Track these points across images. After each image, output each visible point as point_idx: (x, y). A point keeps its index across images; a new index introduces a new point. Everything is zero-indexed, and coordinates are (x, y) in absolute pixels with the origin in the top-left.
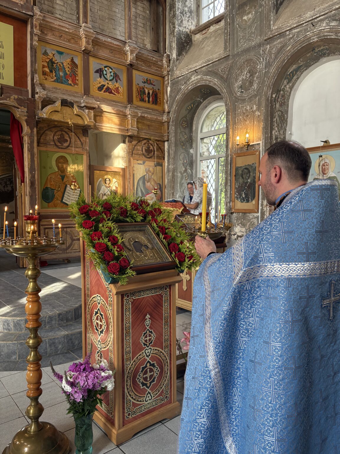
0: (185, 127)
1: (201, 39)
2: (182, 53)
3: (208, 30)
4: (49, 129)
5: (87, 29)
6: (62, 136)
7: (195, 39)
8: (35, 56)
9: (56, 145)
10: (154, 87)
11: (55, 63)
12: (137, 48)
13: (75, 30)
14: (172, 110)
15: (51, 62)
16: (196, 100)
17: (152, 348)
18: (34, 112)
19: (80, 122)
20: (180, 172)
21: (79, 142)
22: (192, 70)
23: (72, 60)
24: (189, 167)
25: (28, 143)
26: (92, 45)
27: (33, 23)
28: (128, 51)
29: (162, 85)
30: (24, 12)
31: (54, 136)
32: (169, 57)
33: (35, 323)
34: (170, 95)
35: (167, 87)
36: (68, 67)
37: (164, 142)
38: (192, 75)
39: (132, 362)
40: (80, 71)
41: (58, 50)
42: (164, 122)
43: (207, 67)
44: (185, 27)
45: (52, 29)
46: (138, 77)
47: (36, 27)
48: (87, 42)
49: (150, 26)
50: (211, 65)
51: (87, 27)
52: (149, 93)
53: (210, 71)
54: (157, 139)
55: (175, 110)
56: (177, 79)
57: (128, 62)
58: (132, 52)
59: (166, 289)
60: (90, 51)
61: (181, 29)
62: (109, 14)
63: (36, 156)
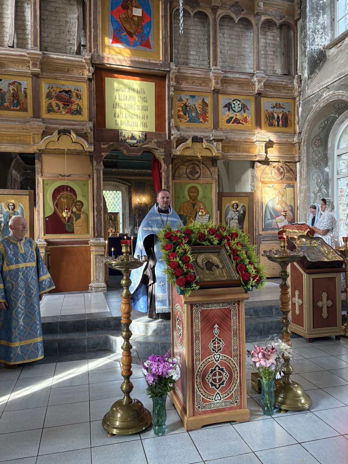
0: (319, 146)
1: (335, 53)
2: (314, 71)
3: (343, 42)
4: (182, 164)
5: (217, 71)
6: (194, 168)
7: (330, 54)
8: (172, 104)
9: (188, 177)
10: (284, 110)
11: (188, 106)
12: (265, 77)
13: (205, 75)
14: (304, 130)
15: (185, 106)
16: (330, 117)
17: (221, 355)
18: (170, 151)
19: (209, 154)
20: (314, 192)
21: (209, 173)
22: (324, 87)
23: (203, 101)
24: (324, 186)
25: (165, 178)
26: (221, 83)
27: (170, 77)
28: (255, 82)
29: (292, 107)
30: (163, 69)
31: (186, 169)
32: (301, 77)
33: (127, 319)
34: (302, 116)
35: (298, 108)
36: (200, 107)
37: (296, 162)
38: (323, 92)
39: (201, 363)
40: (210, 109)
41: (191, 95)
42: (295, 144)
43: (339, 81)
44: (318, 45)
45: (186, 78)
46: (266, 104)
47: (172, 80)
48: (217, 83)
49: (281, 52)
50: (343, 78)
51: (216, 69)
52: (278, 117)
53: (342, 85)
54: (287, 160)
55: (306, 130)
56: (309, 98)
57: (256, 91)
58: (259, 82)
59: (234, 304)
60: (219, 90)
61: (313, 47)
62: (238, 52)
63: (171, 188)
